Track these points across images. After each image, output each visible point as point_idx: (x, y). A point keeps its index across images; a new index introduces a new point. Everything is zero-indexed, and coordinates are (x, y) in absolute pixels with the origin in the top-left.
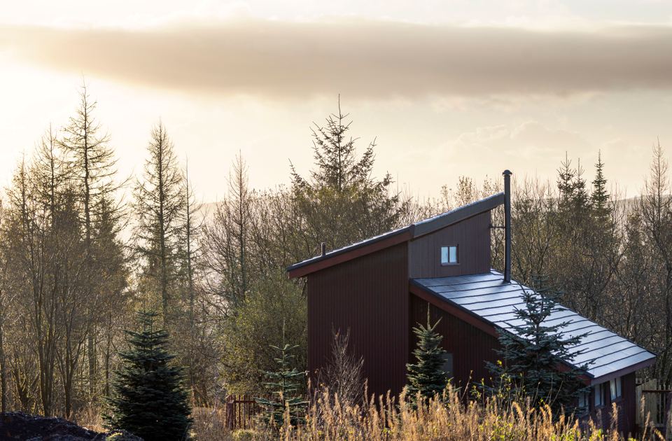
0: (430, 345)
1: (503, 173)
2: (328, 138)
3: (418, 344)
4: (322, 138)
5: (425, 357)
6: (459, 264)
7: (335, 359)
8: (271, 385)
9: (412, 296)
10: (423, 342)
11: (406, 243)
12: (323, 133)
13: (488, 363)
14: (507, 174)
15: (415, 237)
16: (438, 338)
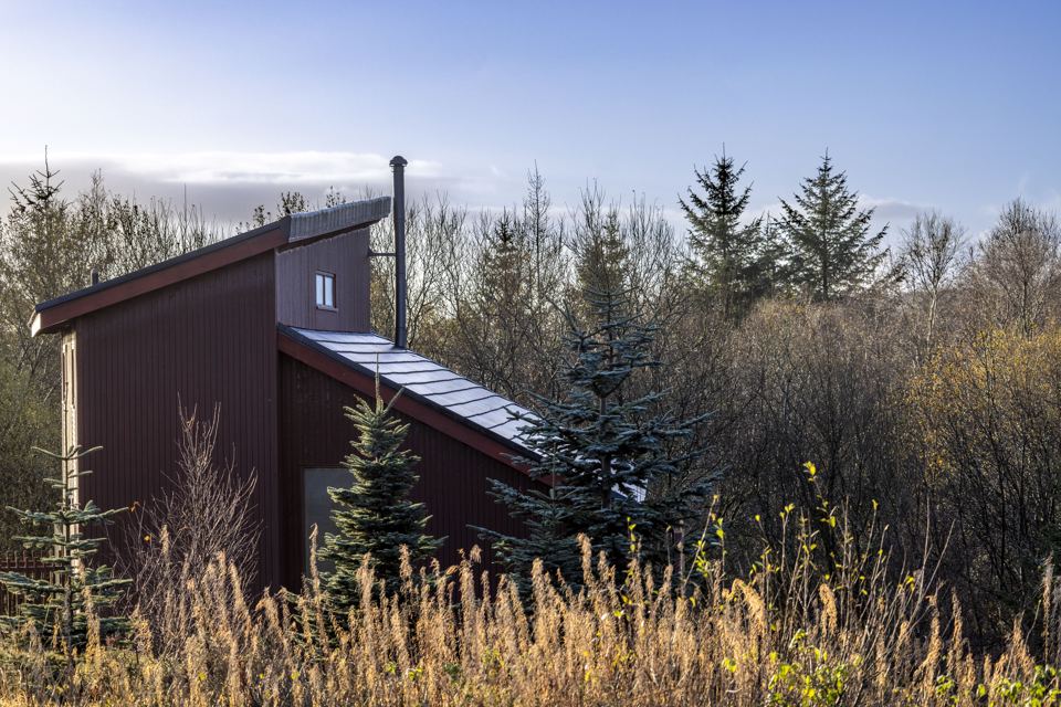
0: (381, 443)
1: (392, 162)
2: (31, 203)
3: (355, 444)
4: (24, 202)
5: (369, 473)
6: (337, 310)
7: (184, 478)
8: (37, 541)
9: (282, 356)
10: (365, 438)
11: (271, 253)
12: (26, 197)
13: (496, 482)
14: (398, 164)
15: (292, 239)
16: (399, 430)
